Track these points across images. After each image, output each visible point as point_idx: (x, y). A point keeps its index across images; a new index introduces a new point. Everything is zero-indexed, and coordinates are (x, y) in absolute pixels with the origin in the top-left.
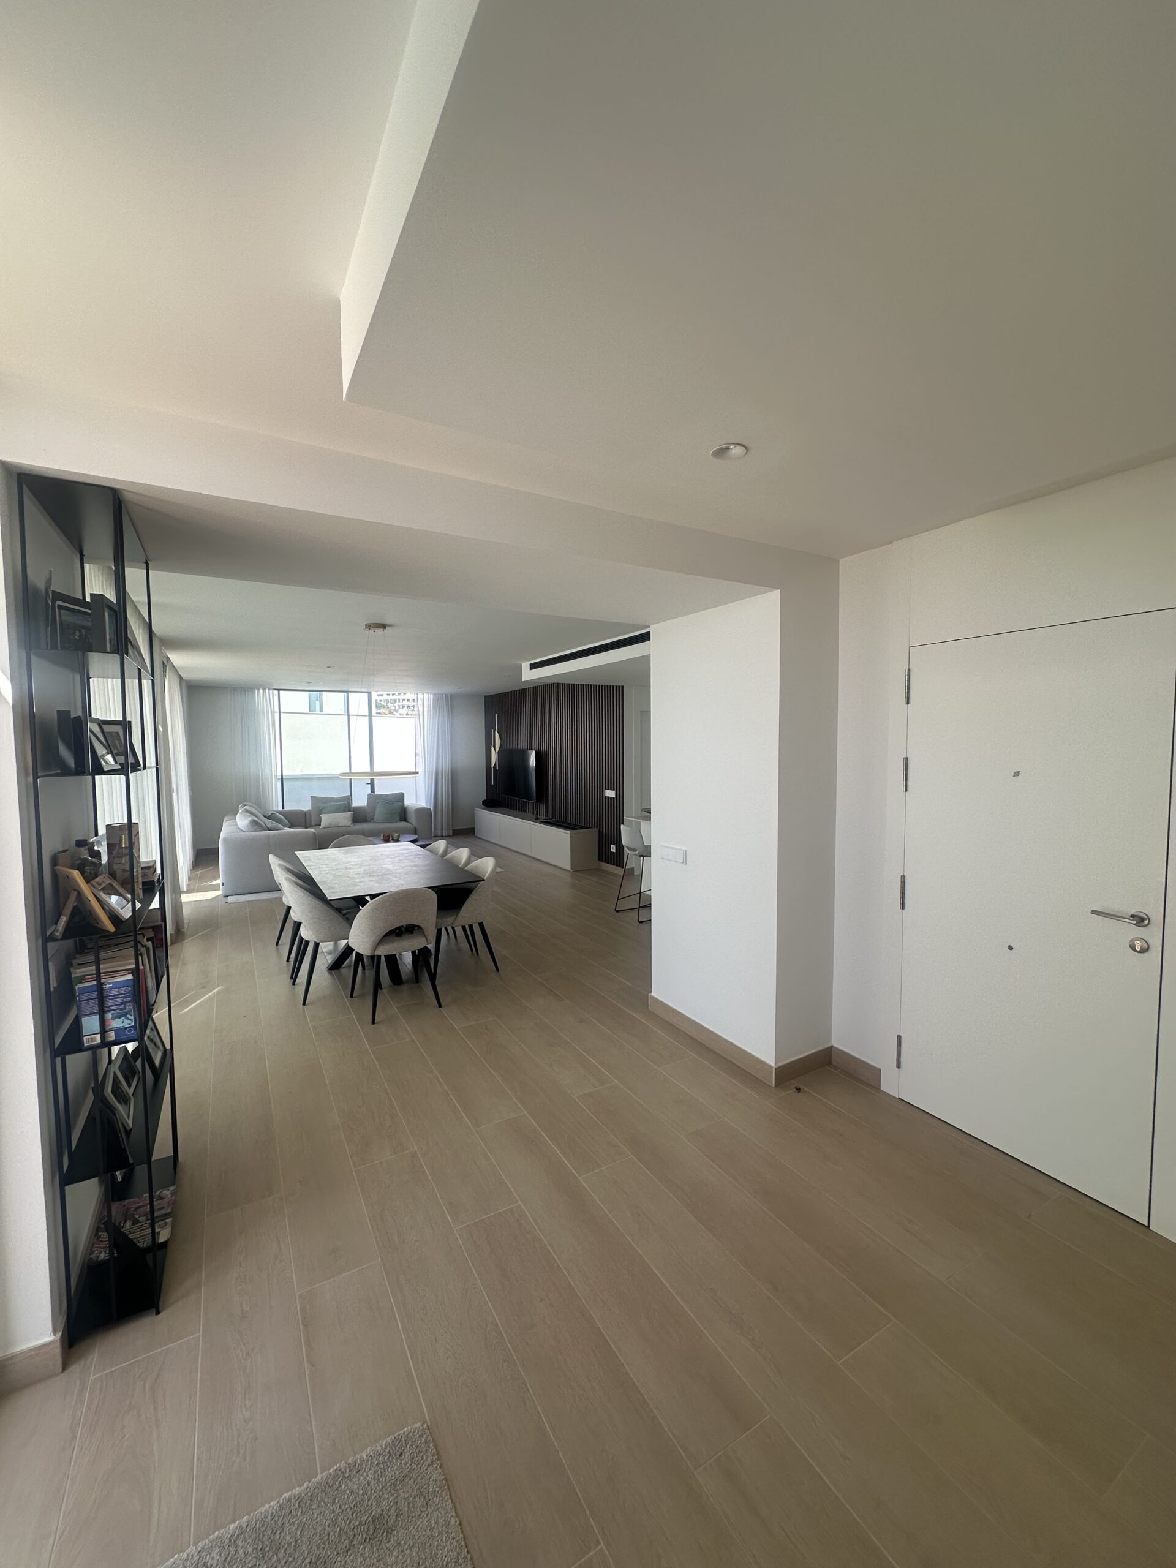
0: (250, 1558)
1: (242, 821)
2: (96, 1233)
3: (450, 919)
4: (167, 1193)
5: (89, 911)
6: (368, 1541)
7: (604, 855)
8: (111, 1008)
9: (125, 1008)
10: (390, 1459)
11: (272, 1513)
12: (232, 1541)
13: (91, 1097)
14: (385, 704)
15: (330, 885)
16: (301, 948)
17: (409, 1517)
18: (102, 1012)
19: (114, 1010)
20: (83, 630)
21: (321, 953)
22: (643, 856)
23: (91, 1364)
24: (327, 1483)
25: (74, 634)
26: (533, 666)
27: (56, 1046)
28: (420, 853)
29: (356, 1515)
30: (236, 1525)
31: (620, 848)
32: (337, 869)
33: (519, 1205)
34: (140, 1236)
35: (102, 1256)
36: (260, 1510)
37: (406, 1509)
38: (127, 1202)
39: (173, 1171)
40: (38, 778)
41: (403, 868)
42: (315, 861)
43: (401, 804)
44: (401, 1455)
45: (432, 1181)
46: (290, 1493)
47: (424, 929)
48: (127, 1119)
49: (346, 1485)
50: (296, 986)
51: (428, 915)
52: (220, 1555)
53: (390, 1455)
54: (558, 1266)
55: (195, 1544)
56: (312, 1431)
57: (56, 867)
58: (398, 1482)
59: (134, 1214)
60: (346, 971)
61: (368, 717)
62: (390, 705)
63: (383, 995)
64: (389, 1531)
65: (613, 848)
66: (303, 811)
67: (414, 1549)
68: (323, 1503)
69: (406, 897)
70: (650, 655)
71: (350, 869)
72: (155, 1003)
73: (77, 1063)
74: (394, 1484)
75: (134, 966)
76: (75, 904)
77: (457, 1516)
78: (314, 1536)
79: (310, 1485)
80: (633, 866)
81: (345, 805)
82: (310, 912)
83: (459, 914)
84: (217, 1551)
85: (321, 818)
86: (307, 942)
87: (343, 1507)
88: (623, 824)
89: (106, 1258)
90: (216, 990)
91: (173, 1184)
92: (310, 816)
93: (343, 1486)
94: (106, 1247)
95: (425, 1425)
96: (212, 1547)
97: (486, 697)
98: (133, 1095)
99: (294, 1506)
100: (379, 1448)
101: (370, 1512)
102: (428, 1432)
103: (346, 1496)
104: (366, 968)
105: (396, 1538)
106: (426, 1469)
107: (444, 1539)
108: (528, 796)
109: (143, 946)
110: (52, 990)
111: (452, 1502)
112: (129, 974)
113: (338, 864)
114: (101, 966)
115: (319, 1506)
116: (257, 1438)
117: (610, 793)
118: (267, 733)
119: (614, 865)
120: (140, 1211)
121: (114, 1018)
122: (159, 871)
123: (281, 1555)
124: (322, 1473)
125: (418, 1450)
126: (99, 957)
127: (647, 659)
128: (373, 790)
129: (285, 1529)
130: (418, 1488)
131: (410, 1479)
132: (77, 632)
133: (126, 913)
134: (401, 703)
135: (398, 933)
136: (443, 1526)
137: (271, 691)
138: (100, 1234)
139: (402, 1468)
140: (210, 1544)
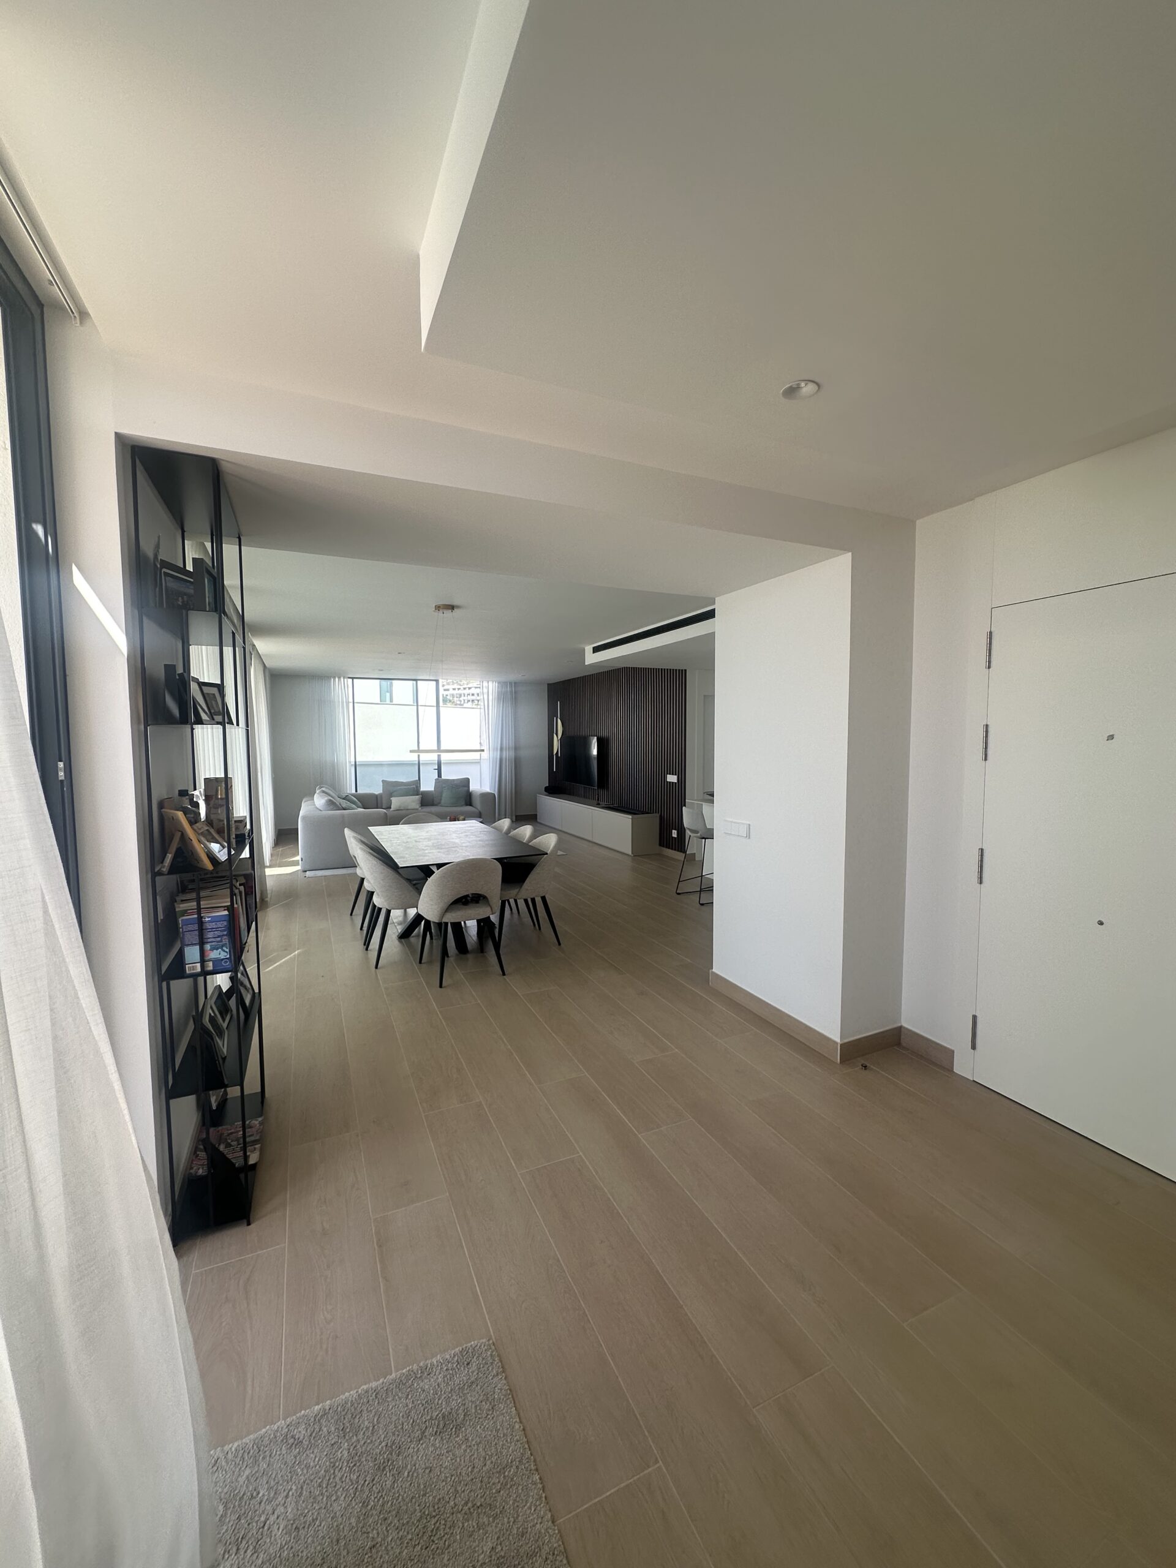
0: (333, 1436)
1: (319, 801)
2: (195, 1152)
3: (513, 892)
4: (256, 1123)
5: (191, 851)
6: (438, 1434)
7: (665, 841)
8: (209, 940)
9: (221, 941)
10: (458, 1366)
11: (352, 1401)
12: (317, 1419)
13: (191, 1026)
14: (451, 699)
15: (401, 855)
16: (373, 916)
17: (476, 1418)
18: (202, 944)
19: (212, 942)
20: (185, 597)
21: (391, 924)
22: (705, 839)
23: (193, 1260)
24: (401, 1381)
25: (178, 600)
26: (596, 650)
27: (163, 973)
28: (486, 830)
29: (428, 1411)
30: (320, 1406)
31: (682, 831)
32: (407, 842)
33: (580, 1156)
34: (235, 1157)
35: (200, 1172)
36: (341, 1397)
37: (473, 1411)
38: (220, 1128)
39: (260, 1105)
40: (149, 726)
41: (469, 842)
42: (385, 835)
43: (466, 789)
44: (468, 1364)
45: (496, 1129)
46: (367, 1386)
47: (489, 899)
48: (222, 1047)
49: (418, 1385)
50: (369, 952)
51: (492, 884)
52: (307, 1431)
53: (458, 1363)
54: (618, 1212)
55: (284, 1419)
56: (387, 1336)
57: (163, 810)
58: (466, 1387)
59: (226, 1139)
60: (415, 939)
61: (435, 708)
62: (455, 699)
63: (450, 962)
64: (458, 1427)
65: (674, 834)
66: (374, 794)
67: (481, 1445)
68: (397, 1397)
69: (471, 867)
70: (715, 632)
71: (419, 842)
72: (246, 942)
73: (180, 988)
74: (463, 1388)
75: (229, 904)
76: (179, 846)
77: (521, 1422)
78: (390, 1424)
79: (385, 1381)
80: (695, 852)
81: (413, 788)
82: (382, 880)
83: (523, 887)
84: (304, 1427)
85: (391, 801)
86: (380, 909)
87: (415, 1403)
88: (685, 806)
89: (204, 1174)
90: (296, 952)
91: (261, 1116)
92: (382, 801)
93: (415, 1385)
94: (203, 1165)
95: (491, 1342)
96: (299, 1423)
97: (548, 684)
98: (227, 1028)
99: (371, 1396)
100: (448, 1357)
101: (440, 1409)
102: (493, 1347)
103: (418, 1394)
104: (434, 938)
105: (464, 1435)
106: (492, 1379)
107: (509, 1440)
108: (588, 781)
109: (237, 888)
110: (159, 921)
111: (516, 1409)
112: (225, 910)
113: (408, 838)
114: (201, 903)
115: (393, 1400)
116: (337, 1337)
117: (672, 778)
118: (342, 718)
119: (675, 850)
120: (232, 1136)
121: (212, 949)
122: (248, 827)
123: (360, 1436)
124: (397, 1371)
125: (484, 1362)
126: (199, 895)
127: (712, 636)
128: (440, 775)
129: (363, 1415)
130: (485, 1394)
131: (477, 1386)
132: (180, 598)
133: (222, 855)
134: (466, 698)
135: (464, 901)
136: (507, 1429)
137: (345, 680)
138: (198, 1153)
139: (469, 1375)
140: (297, 1421)
